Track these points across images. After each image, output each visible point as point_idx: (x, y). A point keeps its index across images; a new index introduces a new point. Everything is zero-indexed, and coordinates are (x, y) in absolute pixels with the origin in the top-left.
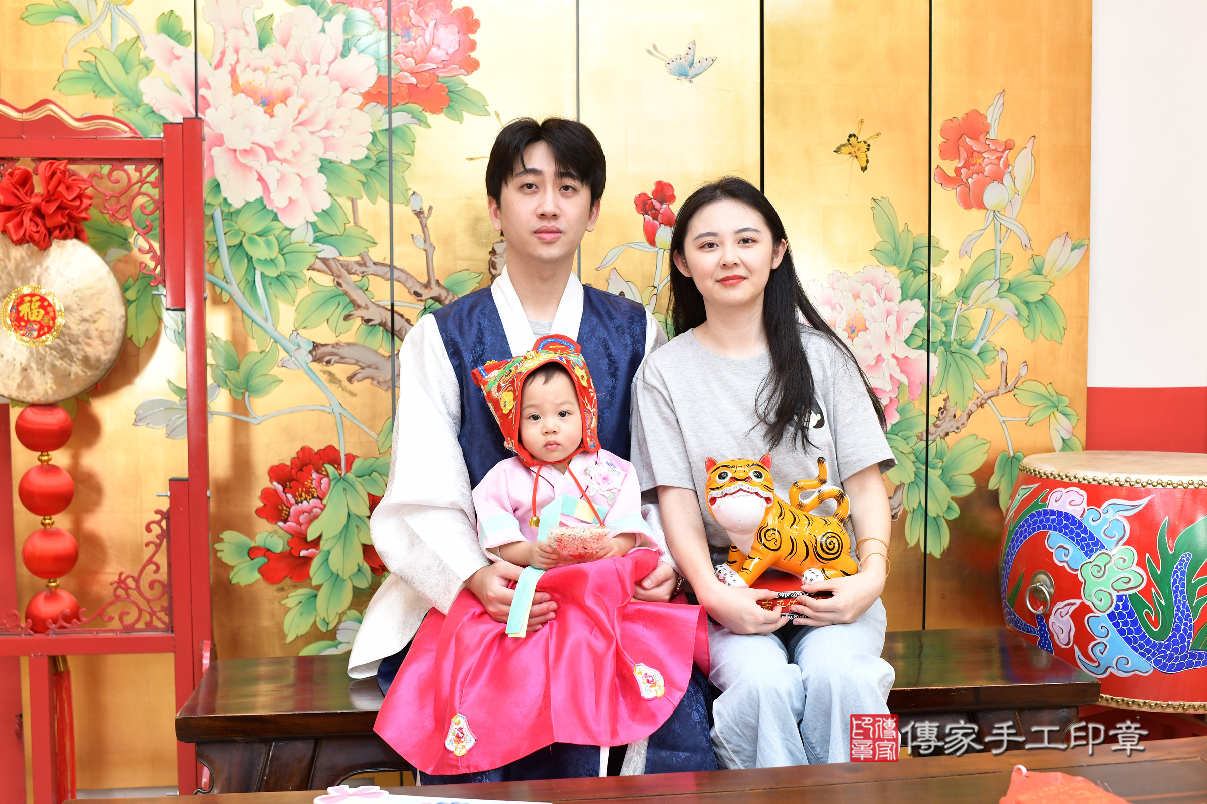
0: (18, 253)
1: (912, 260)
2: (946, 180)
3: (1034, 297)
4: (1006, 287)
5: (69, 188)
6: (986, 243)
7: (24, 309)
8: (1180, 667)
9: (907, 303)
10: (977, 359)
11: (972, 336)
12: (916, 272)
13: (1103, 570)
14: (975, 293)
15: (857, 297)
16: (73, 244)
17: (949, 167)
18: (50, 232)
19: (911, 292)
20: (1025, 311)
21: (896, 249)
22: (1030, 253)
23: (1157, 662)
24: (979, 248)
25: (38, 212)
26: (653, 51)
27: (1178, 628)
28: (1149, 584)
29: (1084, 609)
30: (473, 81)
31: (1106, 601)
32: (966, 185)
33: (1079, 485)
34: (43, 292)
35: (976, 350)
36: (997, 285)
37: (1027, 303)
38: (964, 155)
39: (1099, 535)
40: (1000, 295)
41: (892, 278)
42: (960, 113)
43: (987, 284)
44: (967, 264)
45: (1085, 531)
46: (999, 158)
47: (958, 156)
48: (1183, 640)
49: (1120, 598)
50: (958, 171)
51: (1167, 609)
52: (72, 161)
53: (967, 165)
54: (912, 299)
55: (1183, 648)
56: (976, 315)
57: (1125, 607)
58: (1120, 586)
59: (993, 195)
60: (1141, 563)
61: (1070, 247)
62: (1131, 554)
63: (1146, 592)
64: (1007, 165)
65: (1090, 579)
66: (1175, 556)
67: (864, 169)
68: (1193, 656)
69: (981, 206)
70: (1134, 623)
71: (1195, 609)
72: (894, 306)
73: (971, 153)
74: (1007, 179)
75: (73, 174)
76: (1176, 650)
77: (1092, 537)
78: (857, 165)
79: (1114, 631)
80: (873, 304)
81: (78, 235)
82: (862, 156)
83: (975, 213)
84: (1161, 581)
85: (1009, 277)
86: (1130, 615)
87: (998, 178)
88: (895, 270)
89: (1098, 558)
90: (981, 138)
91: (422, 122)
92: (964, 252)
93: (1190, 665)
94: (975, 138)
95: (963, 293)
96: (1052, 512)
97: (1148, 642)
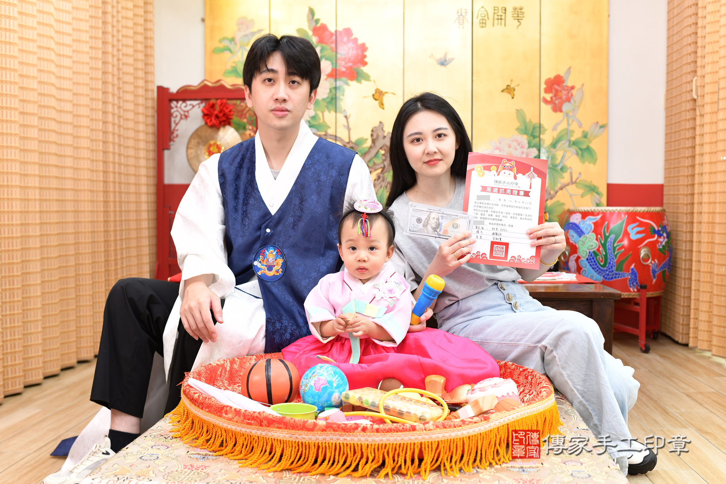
0: (209, 131)
1: (532, 132)
2: (546, 101)
3: (584, 147)
4: (572, 143)
5: (227, 108)
6: (563, 126)
7: (212, 149)
8: (612, 278)
9: (531, 149)
10: (560, 171)
11: (558, 162)
12: (534, 137)
13: (584, 242)
14: (559, 145)
15: (510, 146)
16: (228, 127)
17: (548, 97)
18: (220, 123)
19: (532, 145)
20: (580, 152)
21: (526, 128)
22: (581, 130)
23: (604, 277)
24: (560, 128)
25: (217, 117)
26: (432, 56)
27: (610, 263)
28: (599, 247)
29: (578, 258)
30: (365, 69)
31: (585, 254)
32: (555, 104)
33: (580, 212)
34: (219, 143)
35: (559, 168)
36: (568, 142)
37: (581, 149)
38: (554, 91)
39: (584, 230)
40: (569, 146)
41: (524, 139)
42: (552, 76)
43: (563, 142)
44: (555, 134)
45: (579, 229)
46: (569, 93)
47: (551, 92)
48: (612, 267)
49: (590, 252)
50: (551, 98)
51: (606, 256)
52: (228, 99)
53: (555, 95)
54: (533, 147)
55: (612, 271)
56: (559, 154)
57: (591, 255)
58: (590, 248)
59: (566, 107)
60: (597, 239)
61: (598, 127)
62: (593, 236)
63: (598, 250)
64: (572, 95)
65: (580, 246)
66: (609, 236)
67: (513, 98)
68: (616, 274)
69: (561, 111)
70: (595, 261)
71: (616, 256)
72: (525, 150)
73: (557, 91)
74: (572, 101)
75: (228, 104)
76: (610, 272)
77: (581, 231)
78: (509, 96)
79: (588, 265)
80: (516, 149)
81: (229, 124)
82: (512, 93)
83: (559, 114)
84: (604, 245)
85: (573, 139)
86: (593, 258)
87: (568, 100)
88: (525, 137)
89: (583, 238)
90: (561, 85)
91: (347, 84)
92: (554, 129)
93: (615, 277)
94: (558, 85)
95: (554, 145)
96: (571, 223)
97: (600, 269)
